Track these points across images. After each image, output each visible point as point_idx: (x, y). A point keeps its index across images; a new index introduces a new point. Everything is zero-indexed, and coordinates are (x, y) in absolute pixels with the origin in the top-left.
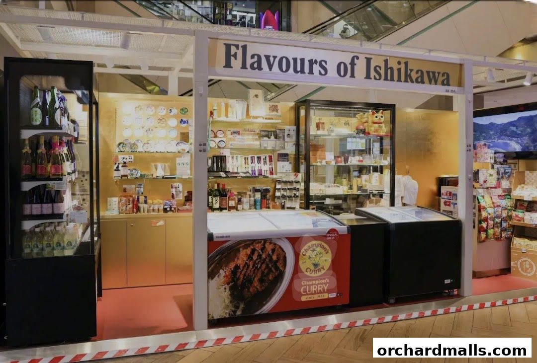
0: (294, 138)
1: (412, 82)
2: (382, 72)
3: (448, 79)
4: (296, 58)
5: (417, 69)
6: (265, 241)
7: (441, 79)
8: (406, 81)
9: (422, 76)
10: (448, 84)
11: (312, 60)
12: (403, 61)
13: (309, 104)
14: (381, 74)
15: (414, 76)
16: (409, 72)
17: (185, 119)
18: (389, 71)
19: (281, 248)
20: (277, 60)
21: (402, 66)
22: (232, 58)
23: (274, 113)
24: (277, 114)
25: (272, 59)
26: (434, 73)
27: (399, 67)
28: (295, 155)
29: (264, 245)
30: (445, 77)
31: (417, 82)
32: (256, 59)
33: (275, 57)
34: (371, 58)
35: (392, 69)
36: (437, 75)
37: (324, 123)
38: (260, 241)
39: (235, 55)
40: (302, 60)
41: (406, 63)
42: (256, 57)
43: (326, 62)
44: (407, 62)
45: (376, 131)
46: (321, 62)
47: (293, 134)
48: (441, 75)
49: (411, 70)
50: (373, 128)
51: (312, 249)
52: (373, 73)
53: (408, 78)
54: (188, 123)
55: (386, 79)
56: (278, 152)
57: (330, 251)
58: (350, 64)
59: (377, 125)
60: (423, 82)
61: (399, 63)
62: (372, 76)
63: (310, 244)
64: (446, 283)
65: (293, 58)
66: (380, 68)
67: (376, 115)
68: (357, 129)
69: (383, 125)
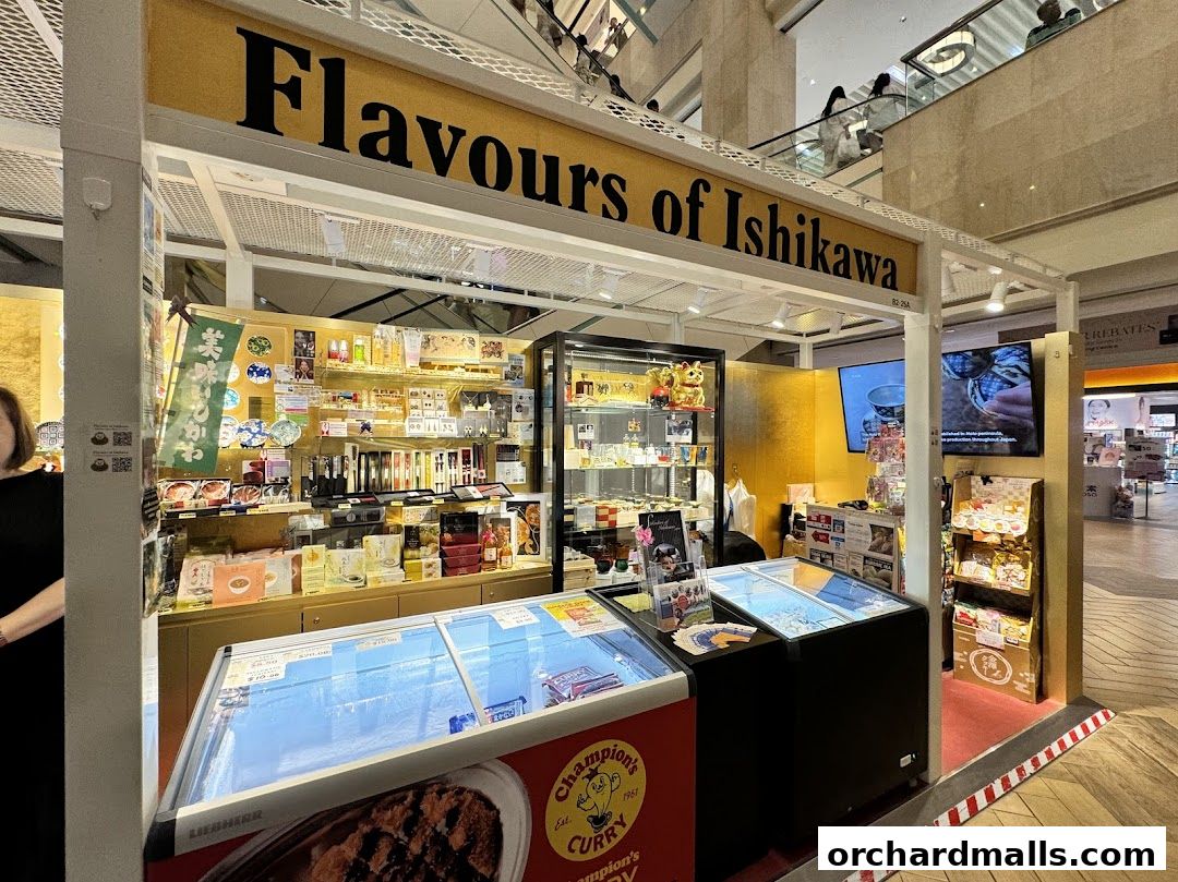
0: (531, 414)
1: (826, 270)
2: (765, 236)
3: (893, 274)
4: (532, 153)
5: (836, 243)
6: (420, 789)
7: (881, 272)
8: (815, 267)
9: (846, 261)
10: (893, 287)
11: (582, 167)
12: (809, 219)
13: (562, 342)
14: (760, 241)
15: (832, 258)
16: (821, 246)
17: (261, 365)
18: (780, 236)
19: (479, 796)
20: (465, 145)
21: (808, 230)
22: (281, 100)
23: (494, 359)
24: (498, 360)
25: (446, 138)
26: (868, 256)
27: (801, 229)
28: (533, 448)
29: (415, 806)
30: (889, 270)
31: (836, 273)
32: (383, 122)
33: (458, 134)
34: (740, 195)
35: (785, 231)
36: (873, 260)
37: (591, 384)
38: (398, 795)
39: (293, 90)
40: (552, 163)
41: (816, 222)
42: (384, 115)
43: (622, 183)
44: (818, 219)
45: (690, 401)
46: (609, 178)
47: (529, 405)
48: (881, 262)
49: (826, 243)
50: (683, 396)
51: (587, 772)
52: (743, 237)
53: (819, 262)
54: (269, 375)
55: (772, 256)
56: (496, 443)
57: (640, 764)
58: (688, 200)
59: (689, 390)
60: (847, 275)
61: (801, 220)
62: (741, 245)
63: (580, 758)
64: (903, 765)
65: (521, 150)
66: (759, 224)
67: (690, 370)
68: (652, 397)
69: (700, 389)
